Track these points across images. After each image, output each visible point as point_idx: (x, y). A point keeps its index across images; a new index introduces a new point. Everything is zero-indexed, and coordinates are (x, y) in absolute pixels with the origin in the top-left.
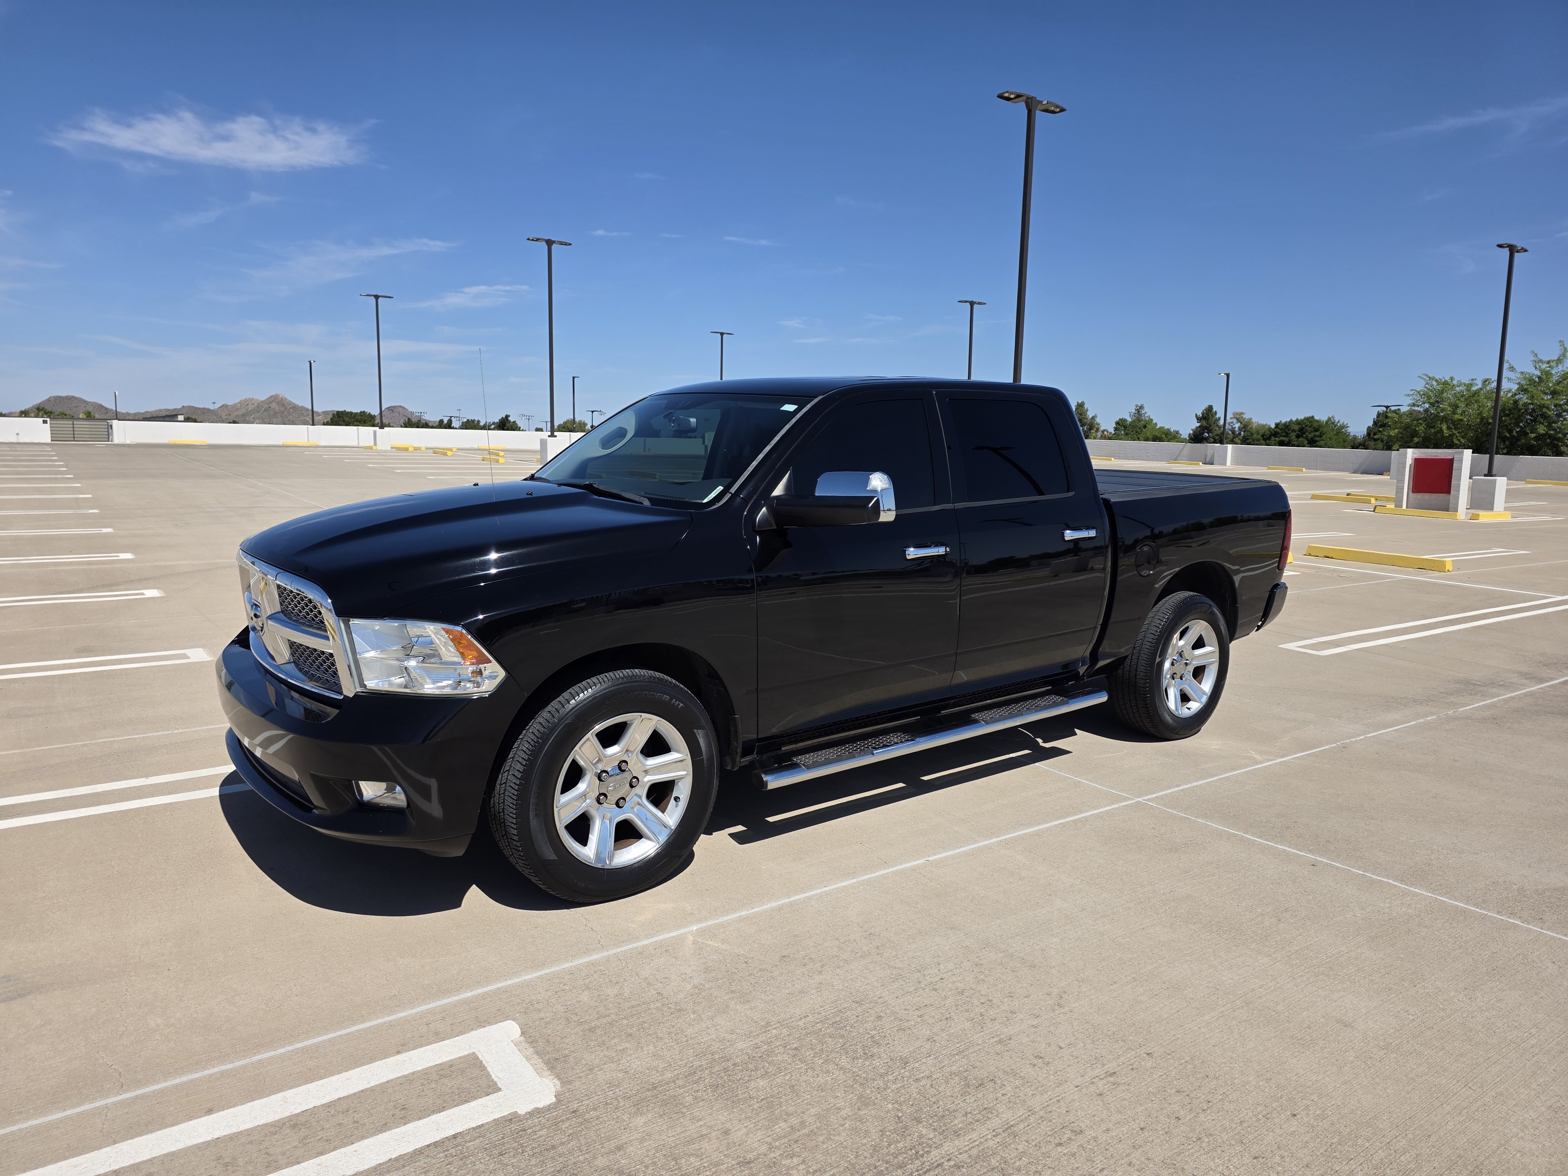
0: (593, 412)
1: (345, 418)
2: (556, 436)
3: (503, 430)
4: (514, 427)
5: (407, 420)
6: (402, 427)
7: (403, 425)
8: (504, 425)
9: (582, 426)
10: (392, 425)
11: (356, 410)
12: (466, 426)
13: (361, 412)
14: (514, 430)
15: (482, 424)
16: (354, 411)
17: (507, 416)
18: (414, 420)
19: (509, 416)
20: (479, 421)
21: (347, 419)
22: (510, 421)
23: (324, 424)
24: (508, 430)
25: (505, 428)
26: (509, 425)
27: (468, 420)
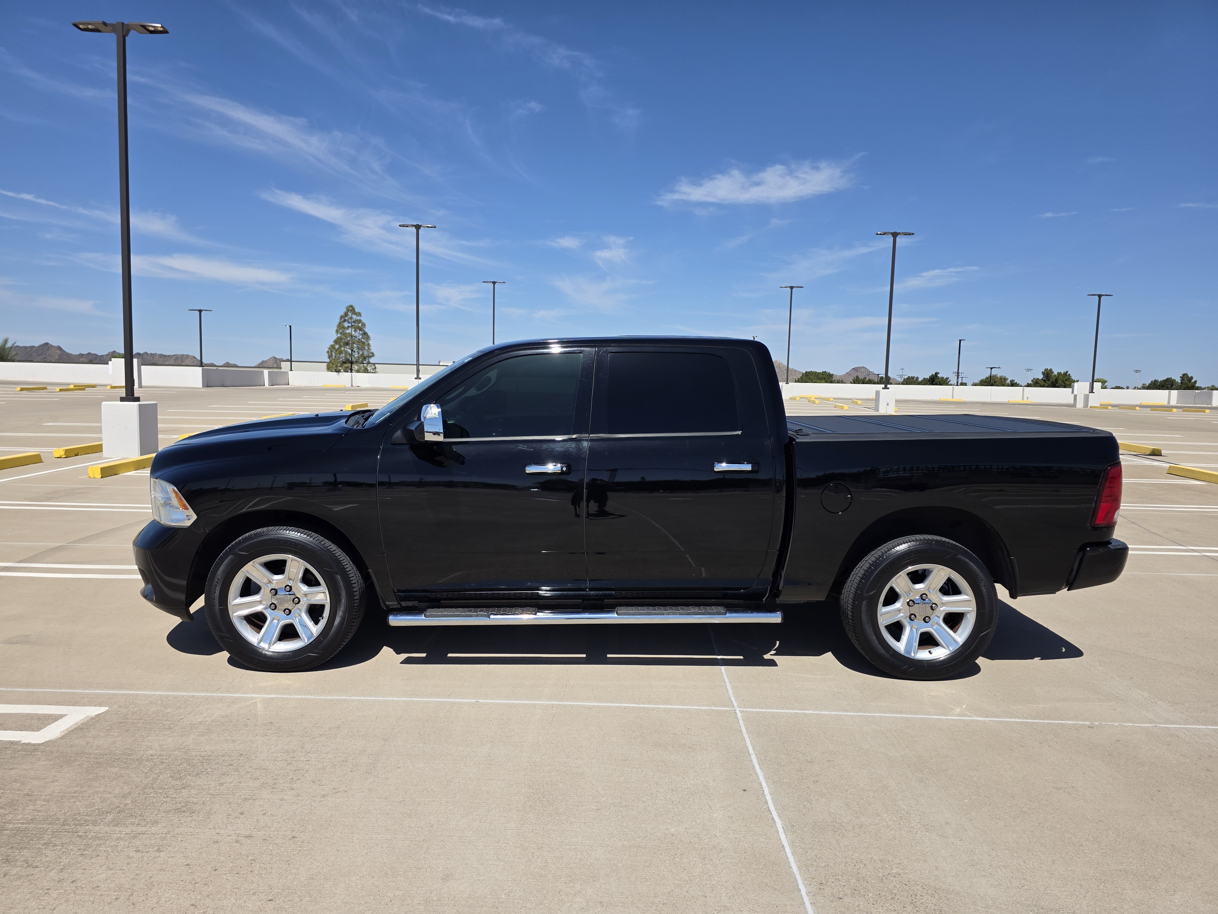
0: (991, 368)
1: (811, 376)
2: (888, 388)
3: (933, 384)
4: (944, 382)
5: (855, 378)
6: (851, 383)
7: (852, 381)
8: (934, 380)
9: (1003, 380)
10: (844, 381)
11: (819, 370)
12: (907, 382)
13: (823, 372)
14: (942, 385)
15: (920, 380)
16: (818, 371)
17: (937, 374)
18: (861, 377)
19: (939, 373)
20: (917, 378)
21: (811, 377)
22: (939, 377)
23: (796, 382)
24: (936, 384)
25: (934, 383)
26: (938, 380)
27: (909, 377)
